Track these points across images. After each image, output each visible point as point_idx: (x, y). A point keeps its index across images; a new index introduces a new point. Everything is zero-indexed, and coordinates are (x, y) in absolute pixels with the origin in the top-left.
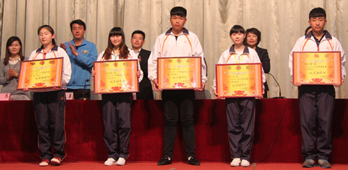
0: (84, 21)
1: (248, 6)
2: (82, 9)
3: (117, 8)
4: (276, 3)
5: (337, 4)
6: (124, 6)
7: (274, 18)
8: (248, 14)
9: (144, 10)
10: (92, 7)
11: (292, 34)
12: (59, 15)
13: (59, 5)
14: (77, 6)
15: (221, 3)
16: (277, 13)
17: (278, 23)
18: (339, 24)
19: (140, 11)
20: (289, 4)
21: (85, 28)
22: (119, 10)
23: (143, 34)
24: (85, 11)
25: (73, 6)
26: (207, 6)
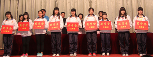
0: (45, 9)
1: (98, 3)
2: (44, 5)
3: (55, 5)
4: (107, 2)
5: (127, 3)
6: (58, 4)
7: (107, 7)
8: (98, 6)
9: (64, 5)
10: (47, 4)
11: (113, 13)
12: (36, 7)
13: (37, 4)
14: (43, 4)
15: (89, 2)
16: (108, 6)
17: (108, 9)
18: (128, 9)
19: (63, 6)
20: (111, 3)
21: (45, 12)
22: (56, 5)
23: (65, 13)
24: (45, 6)
25: (41, 4)
26: (85, 4)
